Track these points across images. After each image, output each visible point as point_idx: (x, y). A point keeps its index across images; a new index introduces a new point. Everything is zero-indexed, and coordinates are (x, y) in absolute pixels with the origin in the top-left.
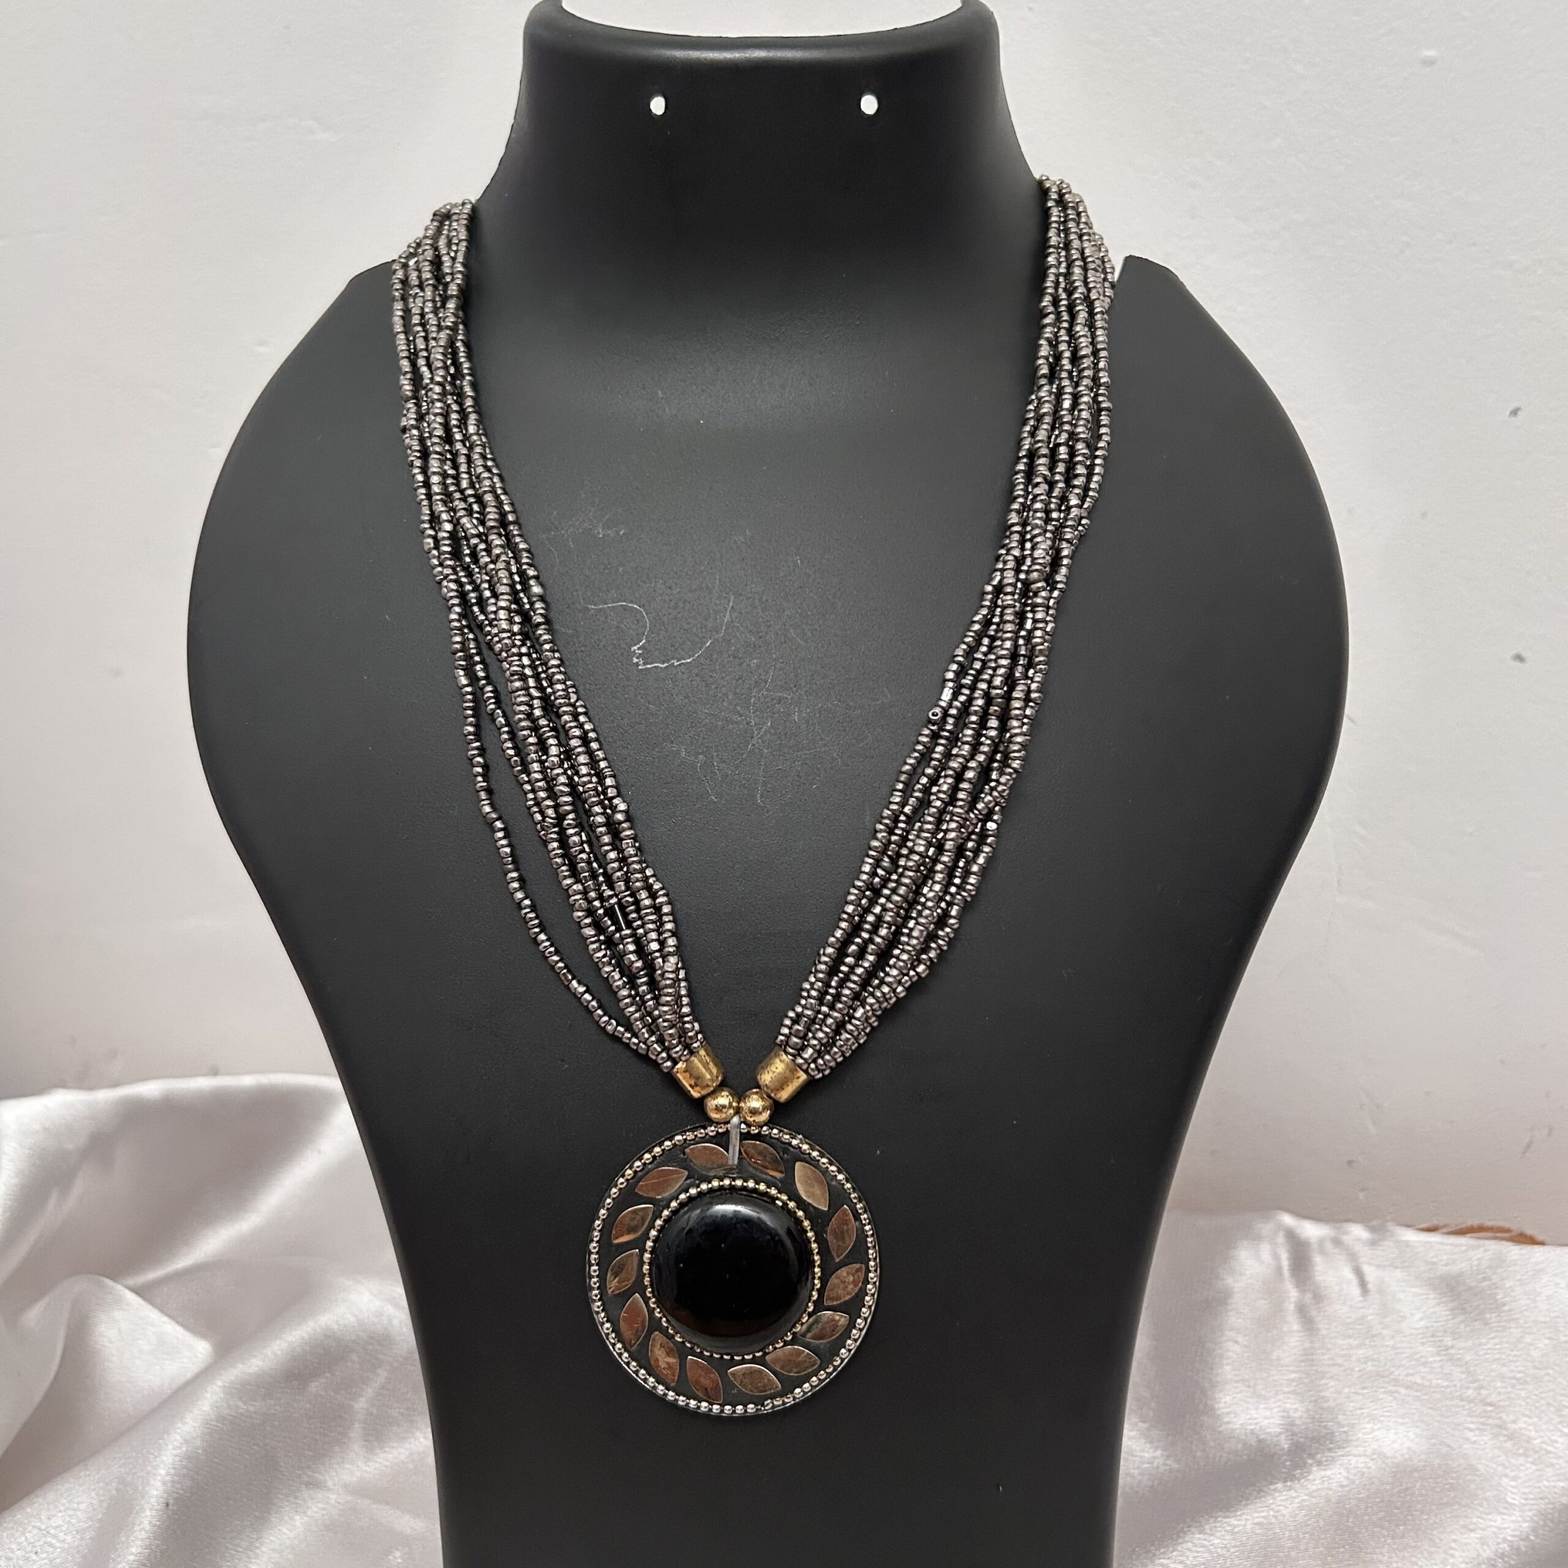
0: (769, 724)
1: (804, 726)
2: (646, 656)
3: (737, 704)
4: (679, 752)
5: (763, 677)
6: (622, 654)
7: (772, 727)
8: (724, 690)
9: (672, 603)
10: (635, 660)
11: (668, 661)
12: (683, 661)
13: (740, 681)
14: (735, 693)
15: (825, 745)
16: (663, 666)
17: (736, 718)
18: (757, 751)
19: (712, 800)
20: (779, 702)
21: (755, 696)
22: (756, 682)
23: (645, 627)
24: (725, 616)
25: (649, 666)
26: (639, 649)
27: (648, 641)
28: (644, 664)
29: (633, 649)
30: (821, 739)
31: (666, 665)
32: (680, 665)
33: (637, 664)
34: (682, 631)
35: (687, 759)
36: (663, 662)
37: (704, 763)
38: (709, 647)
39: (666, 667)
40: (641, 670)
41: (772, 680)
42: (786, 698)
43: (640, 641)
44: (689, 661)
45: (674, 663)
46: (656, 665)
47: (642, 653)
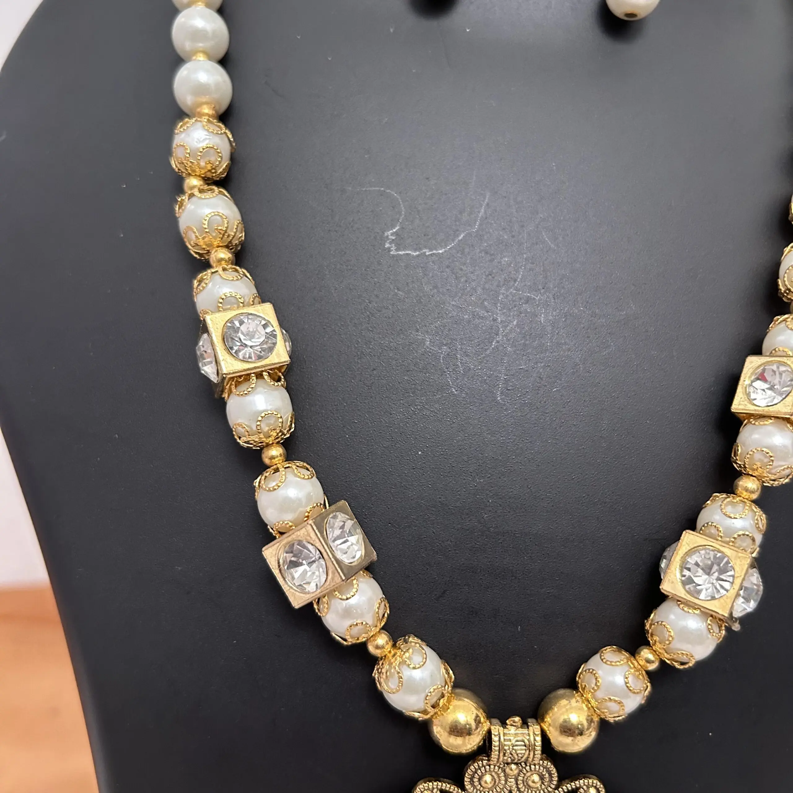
0: (515, 323)
1: (549, 328)
2: (400, 243)
3: (485, 299)
4: (424, 340)
5: (512, 276)
6: (375, 238)
7: (517, 325)
8: (474, 284)
9: (429, 194)
10: (387, 245)
11: (420, 249)
12: (434, 252)
13: (490, 277)
14: (483, 289)
15: (569, 350)
16: (415, 254)
17: (482, 313)
18: (501, 348)
19: (452, 392)
20: (527, 302)
21: (503, 294)
22: (505, 280)
23: (401, 215)
24: (479, 212)
25: (402, 253)
26: (392, 235)
27: (402, 228)
28: (397, 250)
29: (386, 234)
30: (565, 343)
31: (418, 253)
32: (431, 255)
33: (389, 250)
34: (436, 222)
35: (430, 349)
36: (415, 250)
37: (448, 354)
38: (461, 240)
39: (418, 256)
40: (393, 256)
41: (521, 279)
42: (534, 299)
43: (393, 227)
44: (441, 252)
45: (425, 252)
46: (407, 252)
47: (395, 239)
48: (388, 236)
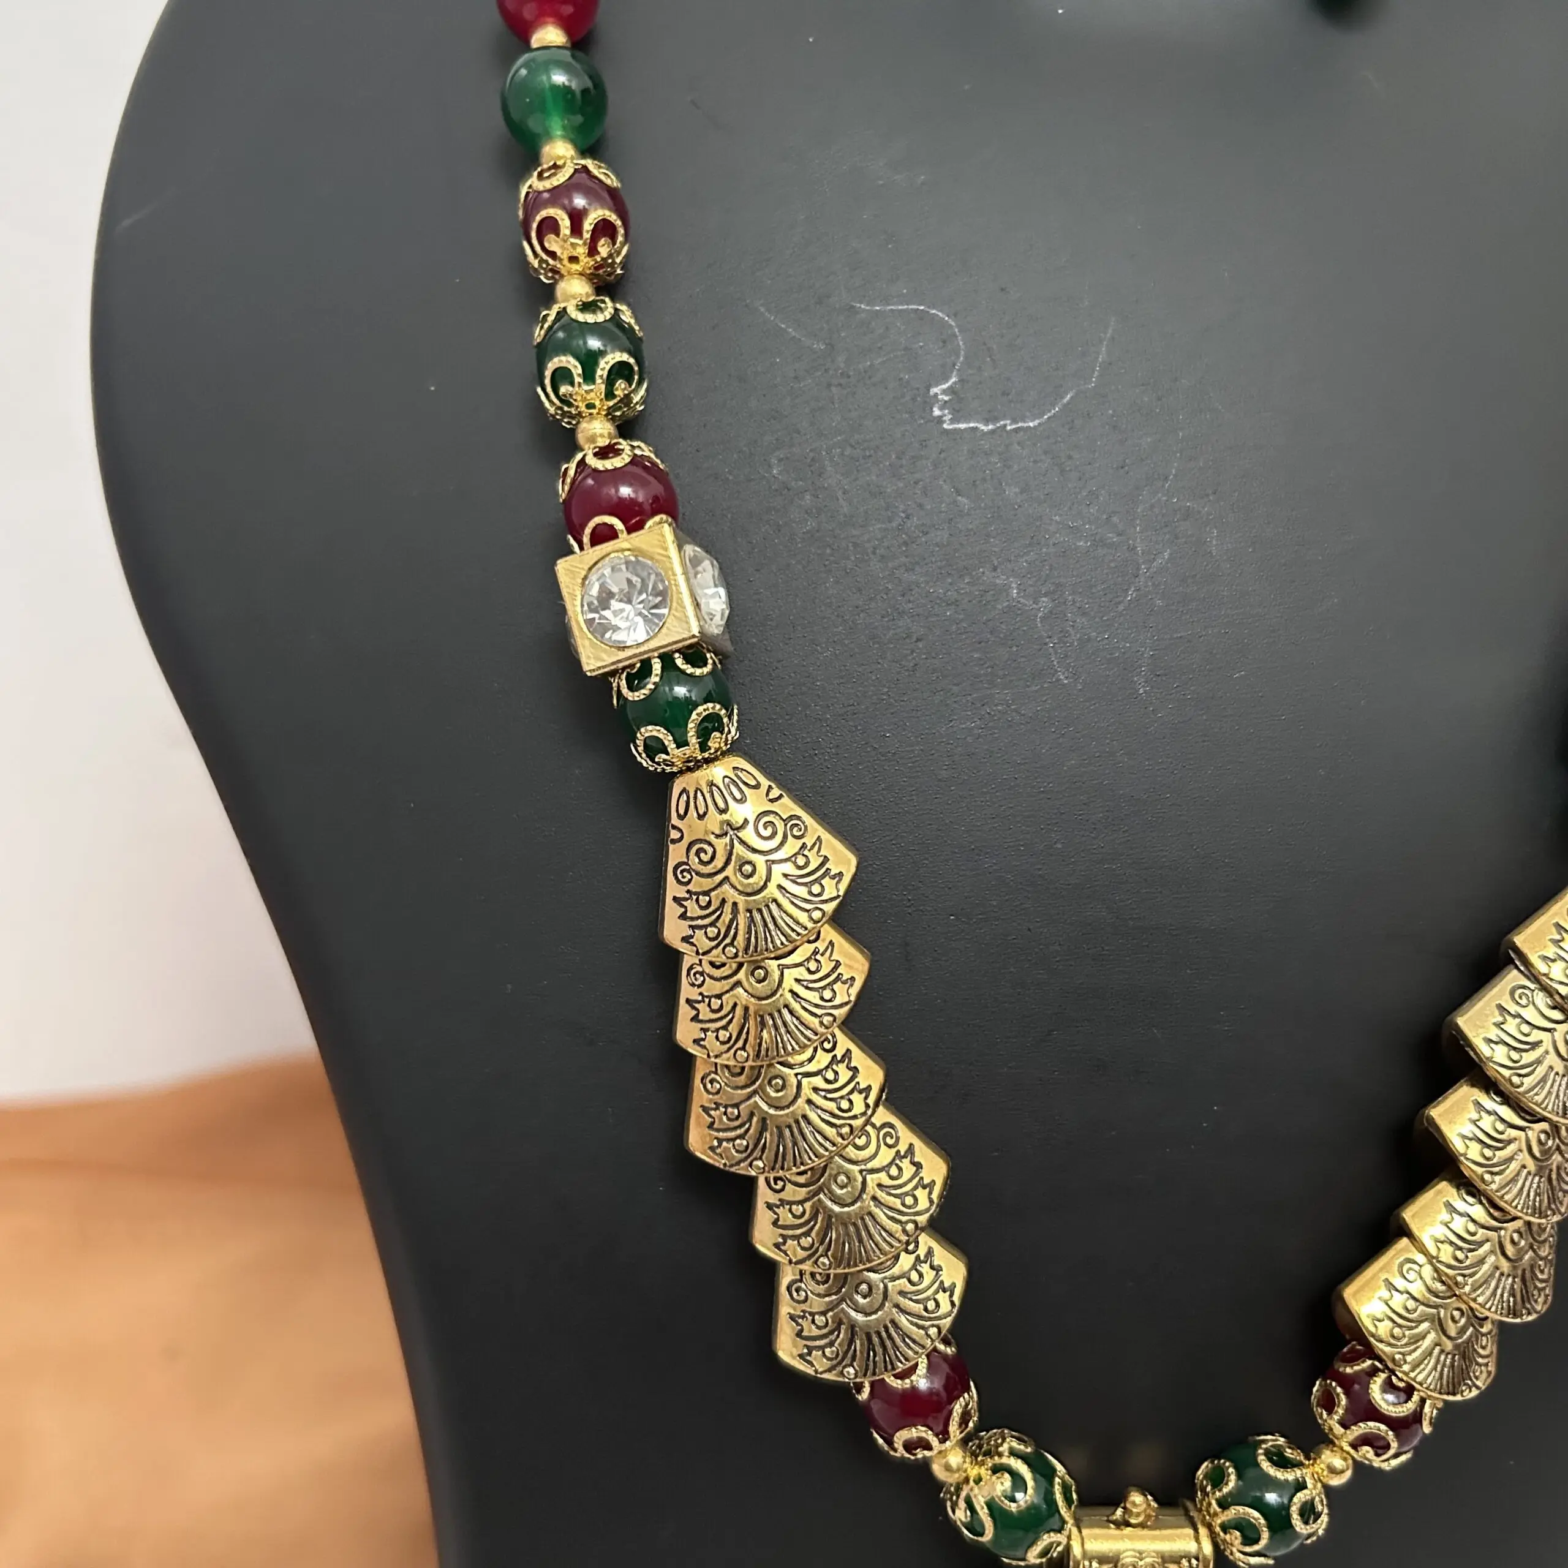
0: (1166, 555)
1: (1225, 565)
2: (958, 407)
3: (1113, 513)
4: (1006, 588)
5: (1159, 470)
6: (913, 400)
7: (1171, 560)
8: (1093, 484)
10: (937, 412)
11: (995, 420)
12: (1021, 425)
13: (1122, 471)
14: (1110, 493)
15: (1260, 604)
16: (985, 428)
17: (1110, 537)
18: (1143, 601)
19: (1058, 680)
20: (1186, 518)
21: (1145, 502)
22: (1148, 477)
23: (958, 357)
24: (1098, 354)
25: (962, 426)
26: (944, 392)
27: (961, 381)
28: (952, 421)
29: (933, 392)
31: (991, 427)
32: (1016, 430)
33: (940, 420)
34: (1022, 370)
35: (1019, 602)
36: (987, 422)
37: (1051, 612)
38: (1068, 403)
39: (993, 432)
40: (947, 431)
41: (1175, 476)
42: (1199, 512)
43: (946, 379)
44: (1031, 424)
45: (1005, 426)
46: (972, 425)
47: (950, 400)
48: (936, 395)
